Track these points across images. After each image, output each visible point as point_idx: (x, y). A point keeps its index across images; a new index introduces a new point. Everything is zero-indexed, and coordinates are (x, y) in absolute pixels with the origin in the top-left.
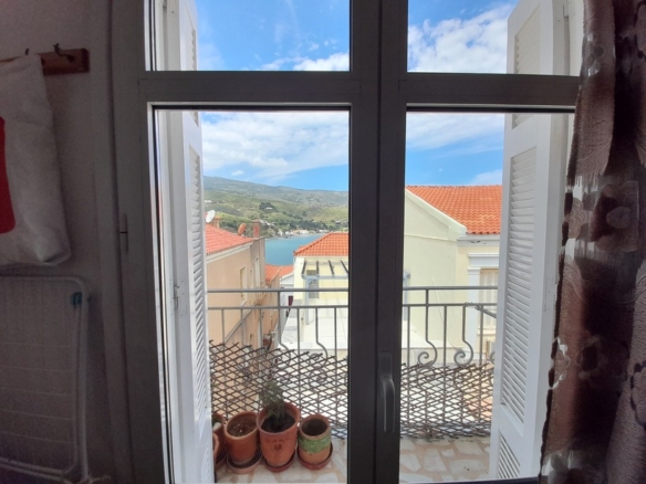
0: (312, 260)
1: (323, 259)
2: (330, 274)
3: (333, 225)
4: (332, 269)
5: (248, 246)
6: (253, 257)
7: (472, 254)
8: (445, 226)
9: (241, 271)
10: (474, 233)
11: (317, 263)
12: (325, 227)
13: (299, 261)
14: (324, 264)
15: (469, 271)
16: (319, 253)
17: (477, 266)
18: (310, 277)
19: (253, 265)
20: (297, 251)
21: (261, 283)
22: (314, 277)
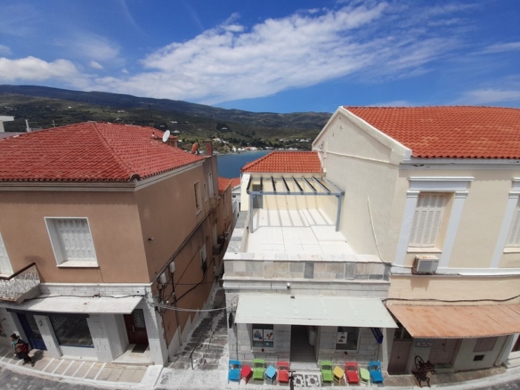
0: (257, 175)
1: (266, 175)
2: (272, 190)
3: (278, 143)
4: (274, 186)
5: (200, 164)
6: (206, 173)
7: (413, 178)
8: (386, 149)
9: (195, 185)
10: (420, 157)
11: (262, 179)
12: (271, 145)
13: (246, 177)
14: (268, 179)
15: (408, 194)
16: (263, 170)
17: (417, 190)
18: (255, 193)
19: (207, 180)
20: (244, 168)
21: (215, 195)
22: (258, 193)
